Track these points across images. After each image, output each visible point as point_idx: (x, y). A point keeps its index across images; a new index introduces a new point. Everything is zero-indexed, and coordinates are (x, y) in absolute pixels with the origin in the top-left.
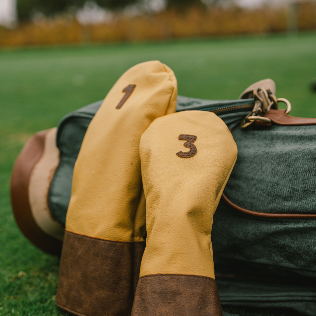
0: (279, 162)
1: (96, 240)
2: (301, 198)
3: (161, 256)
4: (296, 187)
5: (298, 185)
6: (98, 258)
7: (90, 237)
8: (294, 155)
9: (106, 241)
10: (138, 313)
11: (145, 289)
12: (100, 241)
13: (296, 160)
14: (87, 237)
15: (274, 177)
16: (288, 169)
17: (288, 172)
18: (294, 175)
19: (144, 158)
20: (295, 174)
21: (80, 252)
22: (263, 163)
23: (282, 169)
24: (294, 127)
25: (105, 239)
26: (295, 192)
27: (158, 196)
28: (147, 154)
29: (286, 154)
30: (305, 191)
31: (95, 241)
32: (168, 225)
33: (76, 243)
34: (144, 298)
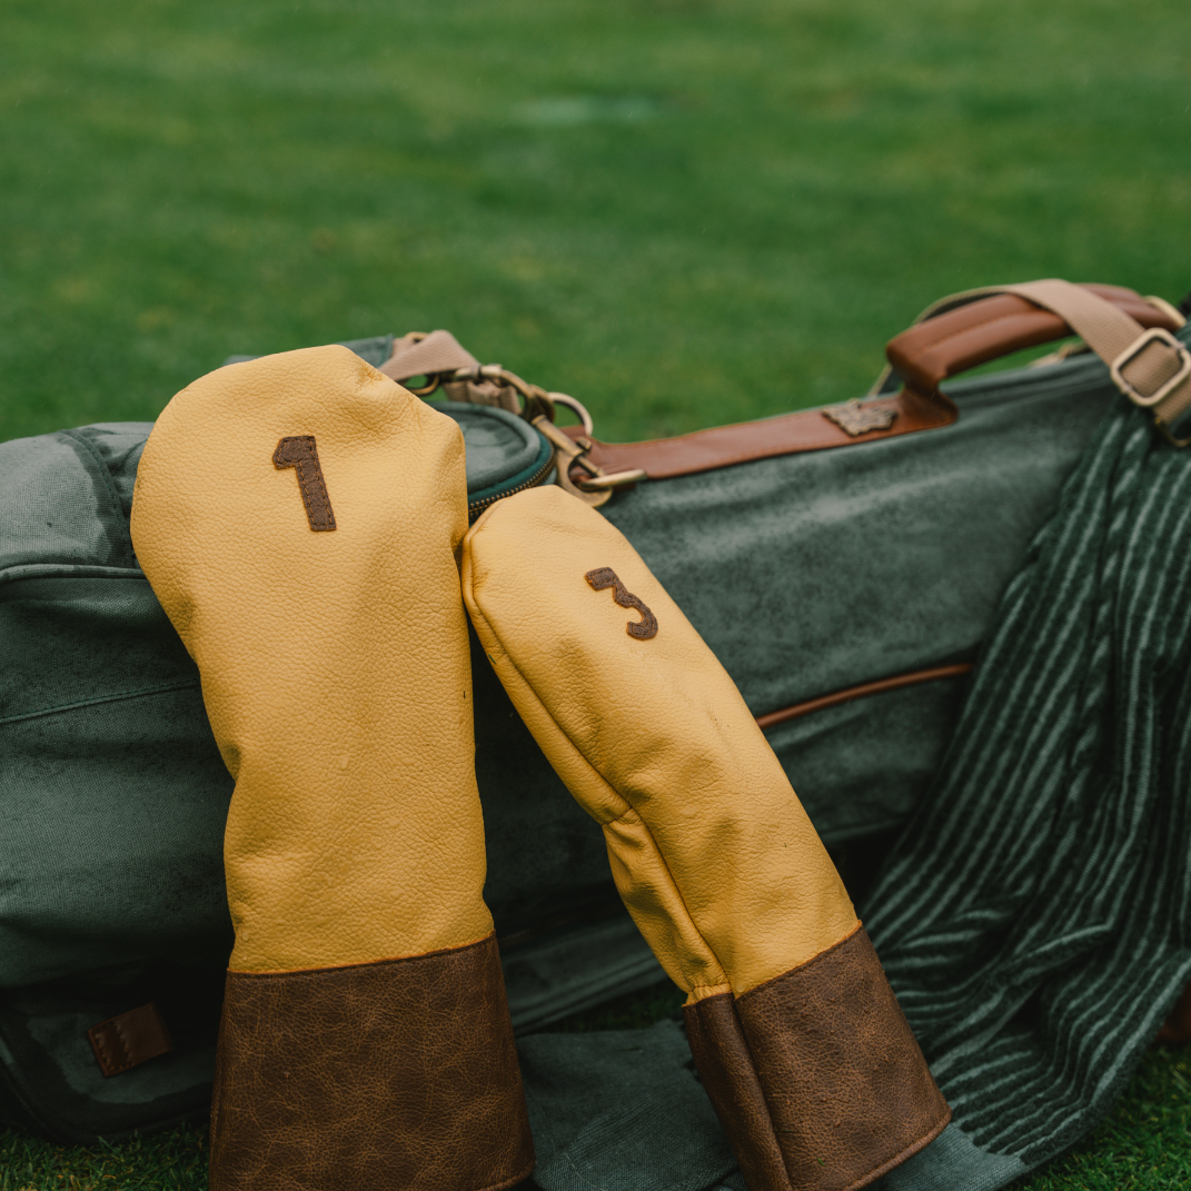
0: (729, 586)
1: (435, 959)
2: (802, 665)
3: (800, 911)
4: (786, 640)
5: (791, 635)
6: (452, 1010)
7: (410, 959)
8: (759, 559)
9: (467, 948)
10: (811, 1070)
11: (805, 1005)
12: (451, 957)
13: (768, 571)
14: (399, 961)
15: (729, 628)
16: (754, 600)
17: (758, 606)
18: (774, 611)
19: (556, 669)
20: (775, 607)
21: (370, 1021)
22: (692, 595)
23: (742, 602)
24: (692, 481)
25: (461, 944)
26: (788, 654)
27: (700, 763)
28: (560, 655)
29: (739, 559)
30: (807, 645)
31: (433, 963)
32: (775, 829)
33: (351, 998)
34: (816, 1028)
